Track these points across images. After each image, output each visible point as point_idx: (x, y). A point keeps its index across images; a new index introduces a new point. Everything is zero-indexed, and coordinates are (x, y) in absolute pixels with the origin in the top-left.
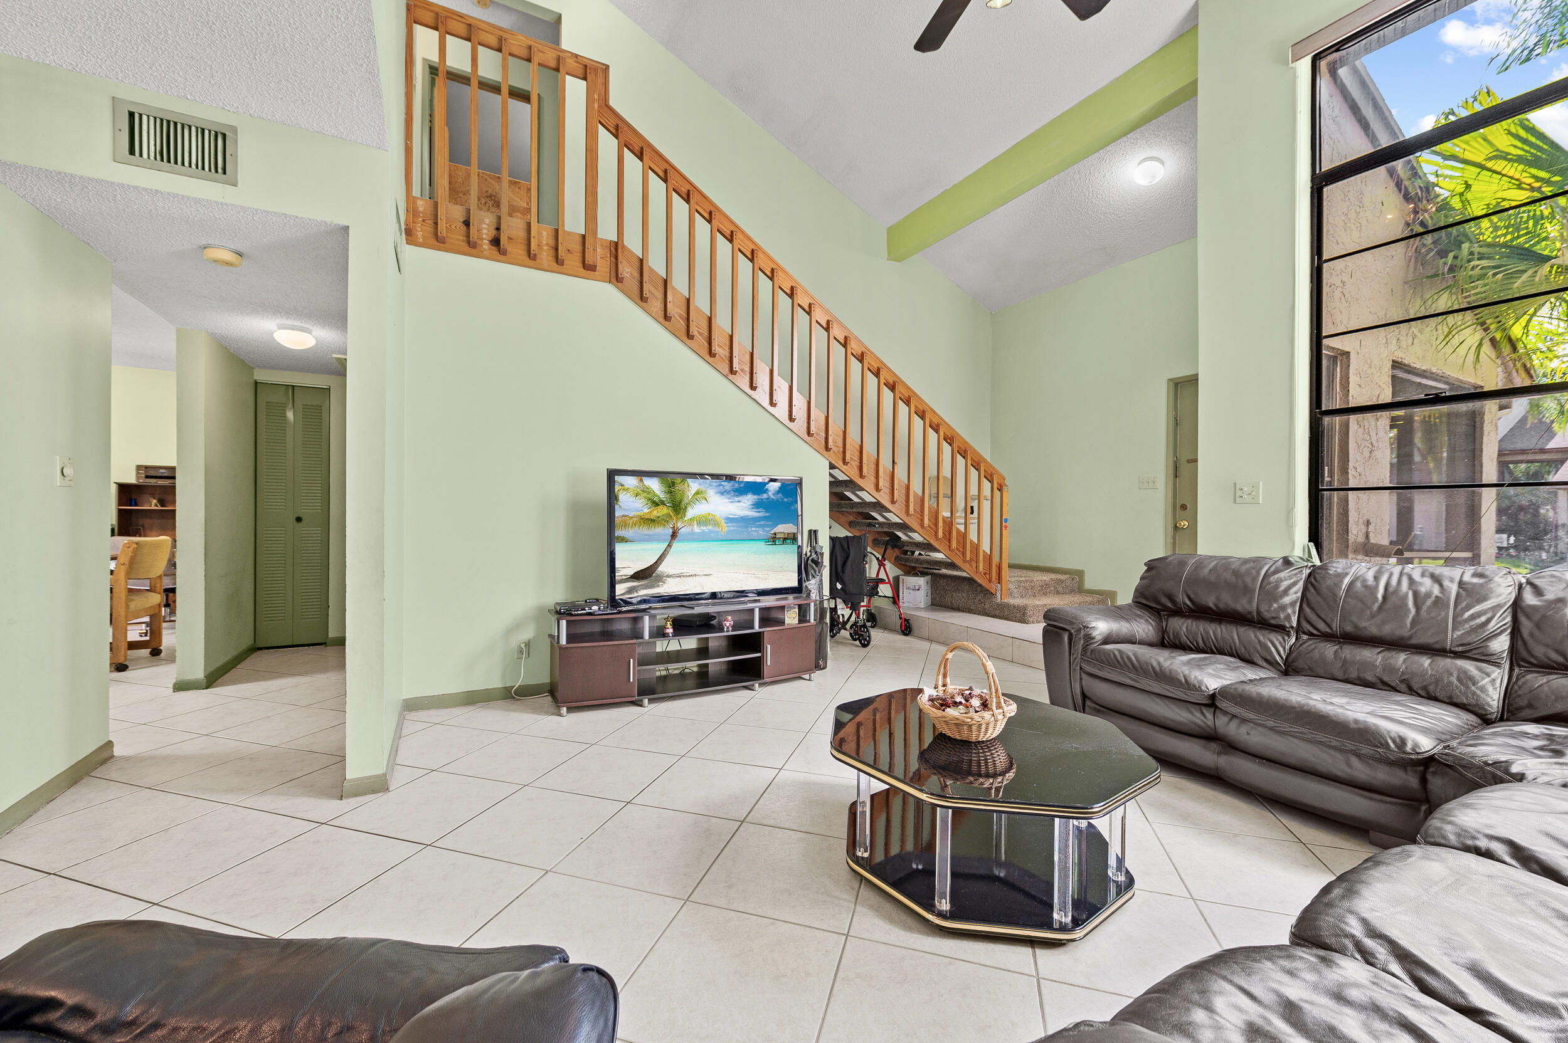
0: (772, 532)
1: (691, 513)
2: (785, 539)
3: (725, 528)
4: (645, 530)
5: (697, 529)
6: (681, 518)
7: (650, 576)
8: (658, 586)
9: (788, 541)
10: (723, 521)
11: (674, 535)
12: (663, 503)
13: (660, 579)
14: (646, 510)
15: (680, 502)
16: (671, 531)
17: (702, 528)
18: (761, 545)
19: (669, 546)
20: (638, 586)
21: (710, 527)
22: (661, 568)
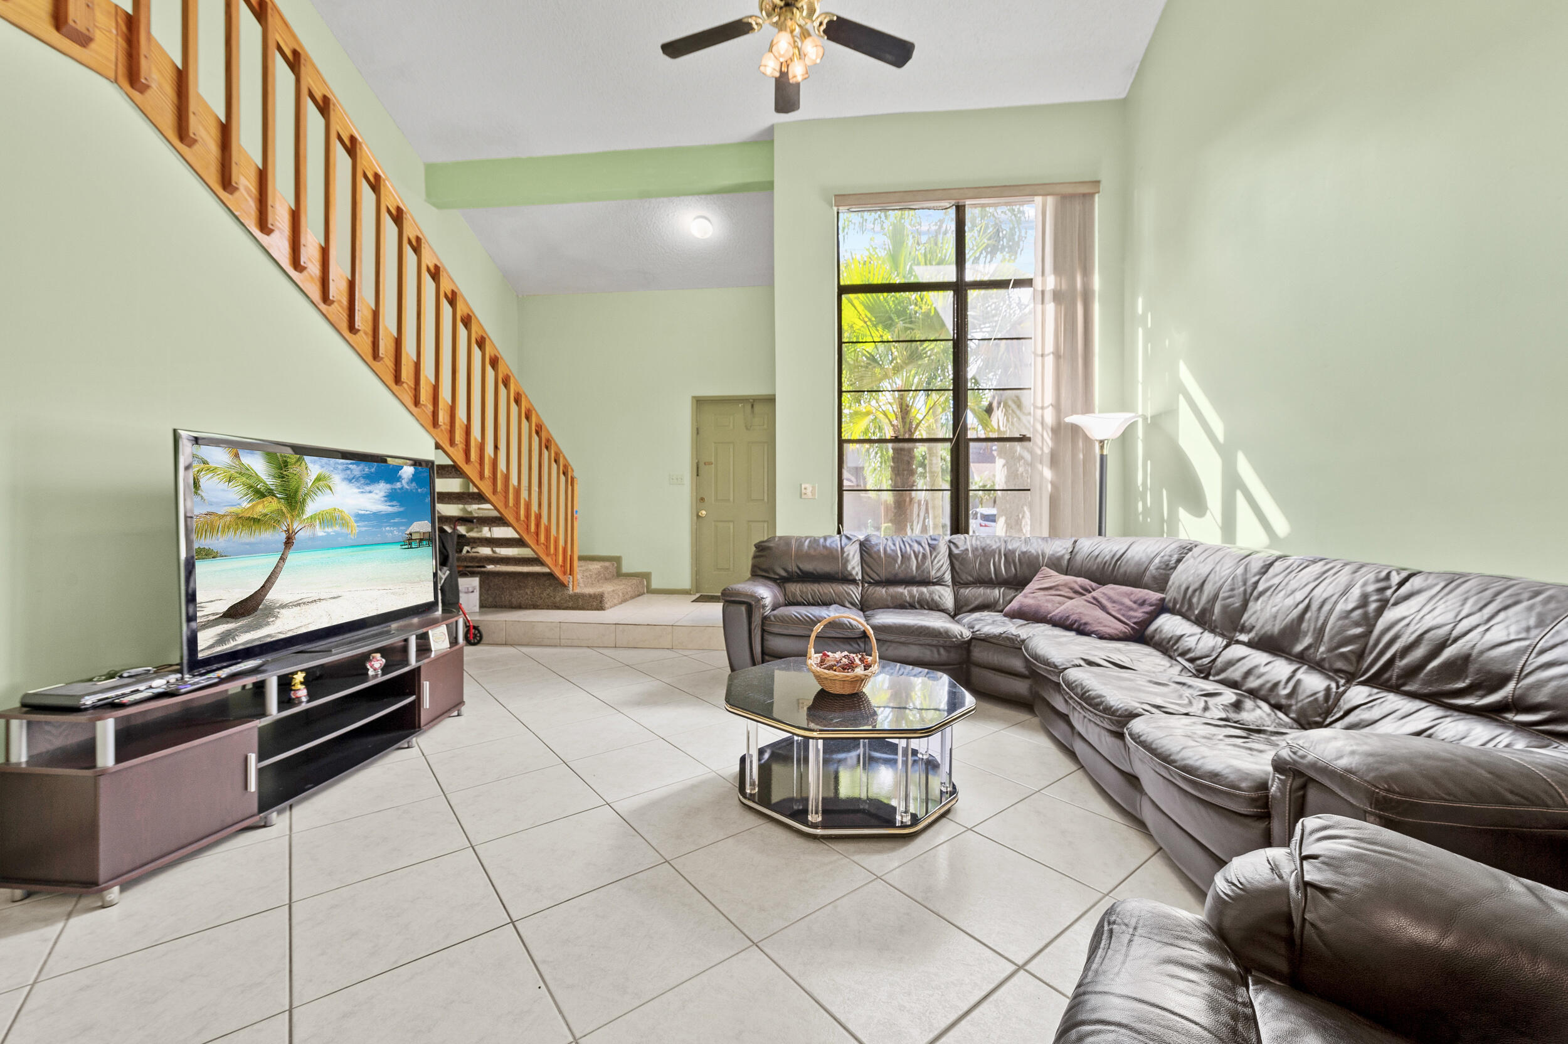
0: (408, 532)
1: (312, 507)
2: (421, 540)
3: (355, 528)
4: (245, 537)
5: (320, 532)
6: (298, 515)
7: (255, 609)
8: (268, 624)
9: (424, 543)
10: (352, 519)
11: (289, 542)
12: (271, 493)
13: (271, 612)
14: (245, 505)
15: (296, 492)
16: (284, 536)
17: (326, 530)
18: (396, 550)
19: (283, 559)
20: (236, 629)
21: (337, 528)
22: (272, 596)
